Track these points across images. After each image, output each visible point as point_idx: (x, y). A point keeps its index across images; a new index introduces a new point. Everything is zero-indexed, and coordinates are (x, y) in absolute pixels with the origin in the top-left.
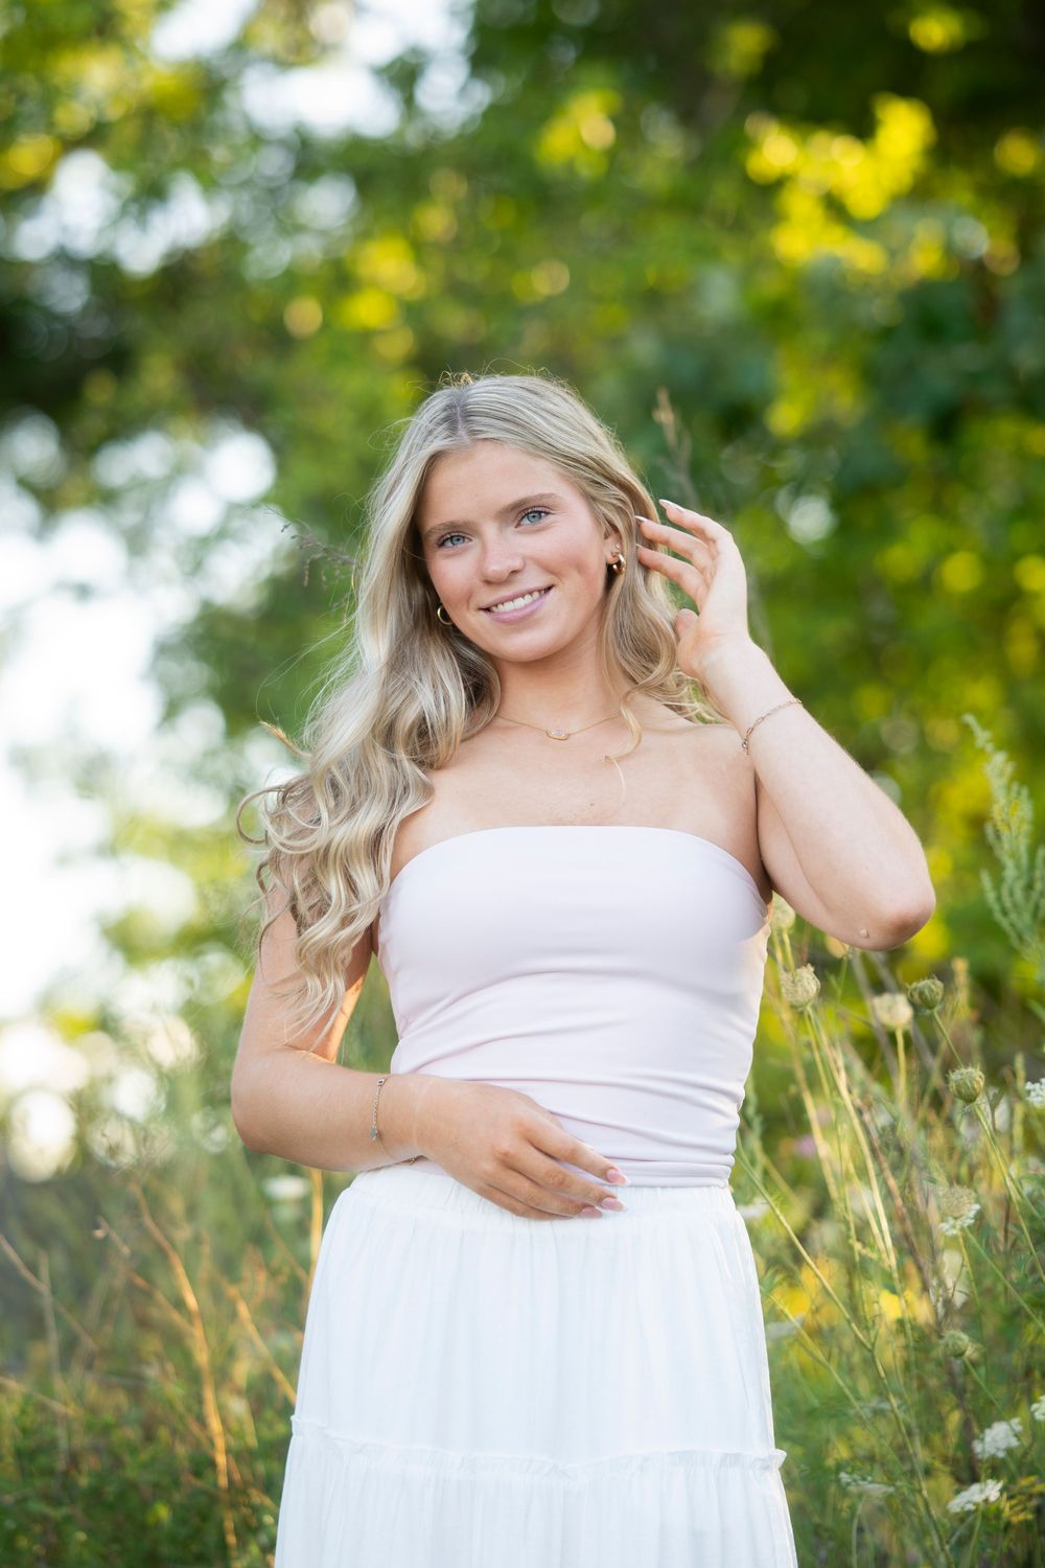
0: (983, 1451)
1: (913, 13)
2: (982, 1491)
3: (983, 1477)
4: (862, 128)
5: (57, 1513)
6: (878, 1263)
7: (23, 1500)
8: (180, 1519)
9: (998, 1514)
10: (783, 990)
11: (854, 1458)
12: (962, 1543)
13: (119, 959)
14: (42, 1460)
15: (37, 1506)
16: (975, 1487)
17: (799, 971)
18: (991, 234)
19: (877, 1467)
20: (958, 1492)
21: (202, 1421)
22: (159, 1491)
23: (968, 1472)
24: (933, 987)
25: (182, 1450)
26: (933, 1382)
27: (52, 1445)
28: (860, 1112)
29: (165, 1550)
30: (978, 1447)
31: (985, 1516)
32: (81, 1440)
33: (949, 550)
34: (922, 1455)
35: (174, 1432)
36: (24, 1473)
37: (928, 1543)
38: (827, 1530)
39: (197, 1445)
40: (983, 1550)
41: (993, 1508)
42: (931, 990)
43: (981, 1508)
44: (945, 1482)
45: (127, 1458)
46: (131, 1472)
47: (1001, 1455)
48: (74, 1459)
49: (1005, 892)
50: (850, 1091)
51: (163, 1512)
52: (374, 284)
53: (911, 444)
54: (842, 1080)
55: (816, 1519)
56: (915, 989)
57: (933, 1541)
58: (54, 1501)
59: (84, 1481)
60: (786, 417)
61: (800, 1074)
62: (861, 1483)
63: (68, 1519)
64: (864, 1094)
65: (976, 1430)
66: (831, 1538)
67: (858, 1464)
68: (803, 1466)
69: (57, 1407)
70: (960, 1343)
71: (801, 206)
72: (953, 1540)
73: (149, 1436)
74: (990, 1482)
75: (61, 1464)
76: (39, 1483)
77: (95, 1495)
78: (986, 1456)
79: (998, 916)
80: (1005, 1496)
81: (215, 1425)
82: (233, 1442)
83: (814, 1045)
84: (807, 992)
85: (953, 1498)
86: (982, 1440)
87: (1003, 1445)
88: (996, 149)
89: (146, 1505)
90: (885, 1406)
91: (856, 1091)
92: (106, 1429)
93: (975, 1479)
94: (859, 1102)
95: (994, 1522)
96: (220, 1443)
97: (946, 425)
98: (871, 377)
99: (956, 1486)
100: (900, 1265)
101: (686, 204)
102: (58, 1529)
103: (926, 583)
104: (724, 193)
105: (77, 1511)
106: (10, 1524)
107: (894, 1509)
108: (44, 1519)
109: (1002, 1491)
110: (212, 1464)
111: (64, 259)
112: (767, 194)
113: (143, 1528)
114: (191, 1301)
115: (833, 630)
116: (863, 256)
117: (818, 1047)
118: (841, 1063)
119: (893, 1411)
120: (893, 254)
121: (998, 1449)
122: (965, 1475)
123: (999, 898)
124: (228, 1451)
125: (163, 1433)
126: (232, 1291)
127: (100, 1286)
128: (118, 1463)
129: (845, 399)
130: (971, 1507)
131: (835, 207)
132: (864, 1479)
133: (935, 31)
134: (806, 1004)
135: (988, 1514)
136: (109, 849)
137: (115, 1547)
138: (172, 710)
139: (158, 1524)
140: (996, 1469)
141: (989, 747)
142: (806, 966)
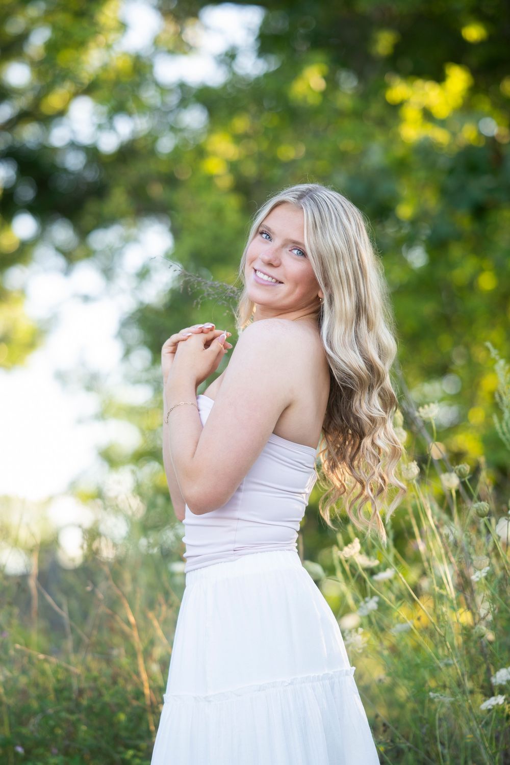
0: (496, 682)
1: (463, 25)
2: (495, 700)
3: (496, 694)
4: (439, 77)
5: (73, 718)
6: (447, 596)
7: (57, 712)
8: (130, 720)
9: (503, 711)
10: (403, 473)
11: (438, 686)
12: (487, 724)
13: (106, 466)
14: (66, 694)
15: (64, 715)
16: (493, 699)
17: (409, 464)
18: (499, 124)
19: (448, 691)
20: (485, 701)
21: (138, 674)
22: (120, 708)
23: (489, 691)
24: (465, 468)
25: (130, 688)
26: (473, 651)
27: (70, 686)
28: (437, 527)
29: (124, 734)
30: (493, 680)
31: (497, 712)
32: (84, 685)
33: (480, 270)
34: (469, 685)
35: (126, 680)
36: (58, 699)
37: (471, 724)
38: (425, 719)
39: (136, 685)
40: (497, 727)
41: (501, 707)
42: (464, 469)
43: (496, 707)
44: (479, 697)
45: (104, 691)
46: (107, 698)
47: (504, 683)
48: (81, 692)
49: (504, 424)
50: (433, 517)
51: (122, 717)
52: (215, 154)
53: (464, 221)
54: (429, 513)
55: (420, 714)
56: (457, 469)
57: (473, 724)
58: (71, 712)
59: (85, 702)
60: (405, 211)
61: (410, 510)
62: (441, 697)
63: (79, 720)
64: (439, 520)
65: (492, 672)
66: (427, 723)
67: (439, 689)
68: (413, 690)
69: (72, 668)
70: (482, 631)
71: (411, 114)
72: (483, 723)
73: (115, 682)
74: (500, 696)
75: (74, 696)
76: (65, 704)
77: (90, 710)
78: (497, 684)
79: (501, 435)
80: (506, 702)
81: (144, 676)
82: (152, 683)
83: (416, 497)
84: (414, 473)
85: (482, 703)
86: (495, 677)
87: (505, 679)
88: (501, 86)
89: (114, 713)
90: (451, 662)
91: (436, 518)
92: (95, 679)
93: (493, 695)
94: (437, 523)
95: (501, 715)
96: (146, 685)
97: (480, 212)
98: (444, 192)
99: (484, 698)
100: (457, 598)
101: (358, 114)
102: (74, 725)
103: (471, 286)
104: (375, 109)
105: (82, 716)
106: (52, 723)
107: (456, 708)
108: (67, 721)
109: (505, 700)
110: (143, 694)
111: (74, 145)
112: (395, 109)
113: (112, 725)
114: (132, 619)
115: (428, 308)
116: (440, 136)
117: (418, 498)
118: (428, 505)
119: (454, 664)
120: (454, 135)
121: (503, 681)
122: (488, 693)
123: (501, 427)
124: (150, 688)
125: (121, 681)
126: (151, 615)
127: (93, 613)
128: (100, 695)
129: (432, 201)
130: (490, 707)
131: (427, 115)
132: (441, 695)
133: (473, 33)
134: (413, 479)
135: (499, 710)
136: (101, 416)
137: (100, 733)
138: (128, 352)
139: (119, 722)
140: (502, 690)
141: (497, 358)
142: (413, 461)
